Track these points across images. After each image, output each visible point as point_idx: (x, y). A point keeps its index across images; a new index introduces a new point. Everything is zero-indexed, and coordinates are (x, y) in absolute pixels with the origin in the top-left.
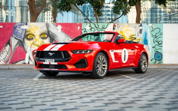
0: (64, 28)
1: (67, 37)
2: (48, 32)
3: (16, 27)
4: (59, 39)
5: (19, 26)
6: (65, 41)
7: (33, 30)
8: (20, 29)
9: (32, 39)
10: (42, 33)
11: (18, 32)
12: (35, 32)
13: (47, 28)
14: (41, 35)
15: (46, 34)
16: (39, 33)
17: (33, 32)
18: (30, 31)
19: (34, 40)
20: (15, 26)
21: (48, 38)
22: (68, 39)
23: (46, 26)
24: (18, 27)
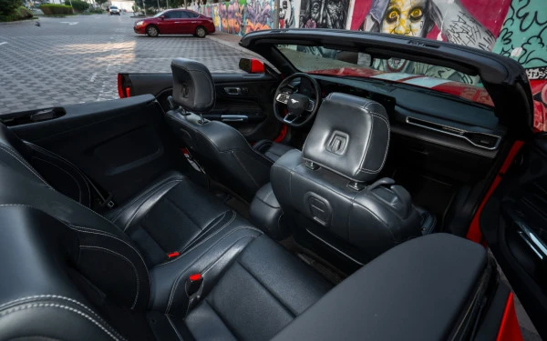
1: (463, 17)
6: (456, 26)
9: (395, 19)
11: (378, 4)
14: (410, 11)
15: (421, 8)
16: (409, 7)
17: (399, 4)
19: (397, 22)
21: (423, 19)
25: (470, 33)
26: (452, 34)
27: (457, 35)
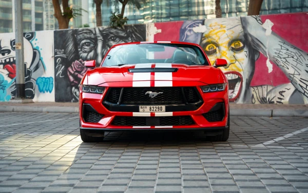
0: (279, 25)
1: (285, 46)
2: (246, 35)
3: (185, 29)
4: (267, 51)
5: (190, 27)
6: (281, 53)
7: (216, 34)
8: (192, 33)
9: (215, 51)
10: (234, 38)
11: (188, 39)
12: (219, 38)
13: (244, 28)
14: (230, 44)
15: (241, 40)
16: (228, 40)
17: (215, 38)
18: (210, 37)
19: (218, 54)
20: (183, 28)
21: (246, 49)
22: (288, 50)
23: (240, 23)
24: (189, 29)
25: (295, 57)
26: (279, 59)
27: (284, 60)
